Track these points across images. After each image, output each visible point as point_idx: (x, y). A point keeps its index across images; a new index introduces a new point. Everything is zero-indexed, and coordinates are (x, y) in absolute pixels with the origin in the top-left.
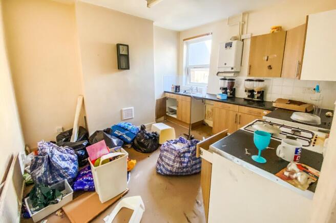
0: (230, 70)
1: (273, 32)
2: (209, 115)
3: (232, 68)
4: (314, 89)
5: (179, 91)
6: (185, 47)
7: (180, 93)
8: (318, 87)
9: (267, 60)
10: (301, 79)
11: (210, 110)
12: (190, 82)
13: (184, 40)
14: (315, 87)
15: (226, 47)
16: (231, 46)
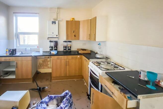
0: (55, 36)
1: (72, 20)
2: (40, 65)
3: (57, 36)
4: (98, 44)
5: (16, 54)
6: (14, 18)
7: (17, 55)
8: (100, 43)
9: (74, 32)
10: (96, 41)
11: (41, 62)
12: (19, 44)
13: (14, 13)
14: (99, 44)
15: (52, 23)
16: (55, 24)
